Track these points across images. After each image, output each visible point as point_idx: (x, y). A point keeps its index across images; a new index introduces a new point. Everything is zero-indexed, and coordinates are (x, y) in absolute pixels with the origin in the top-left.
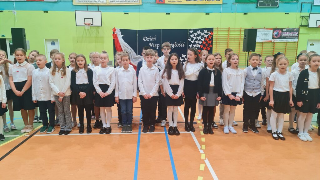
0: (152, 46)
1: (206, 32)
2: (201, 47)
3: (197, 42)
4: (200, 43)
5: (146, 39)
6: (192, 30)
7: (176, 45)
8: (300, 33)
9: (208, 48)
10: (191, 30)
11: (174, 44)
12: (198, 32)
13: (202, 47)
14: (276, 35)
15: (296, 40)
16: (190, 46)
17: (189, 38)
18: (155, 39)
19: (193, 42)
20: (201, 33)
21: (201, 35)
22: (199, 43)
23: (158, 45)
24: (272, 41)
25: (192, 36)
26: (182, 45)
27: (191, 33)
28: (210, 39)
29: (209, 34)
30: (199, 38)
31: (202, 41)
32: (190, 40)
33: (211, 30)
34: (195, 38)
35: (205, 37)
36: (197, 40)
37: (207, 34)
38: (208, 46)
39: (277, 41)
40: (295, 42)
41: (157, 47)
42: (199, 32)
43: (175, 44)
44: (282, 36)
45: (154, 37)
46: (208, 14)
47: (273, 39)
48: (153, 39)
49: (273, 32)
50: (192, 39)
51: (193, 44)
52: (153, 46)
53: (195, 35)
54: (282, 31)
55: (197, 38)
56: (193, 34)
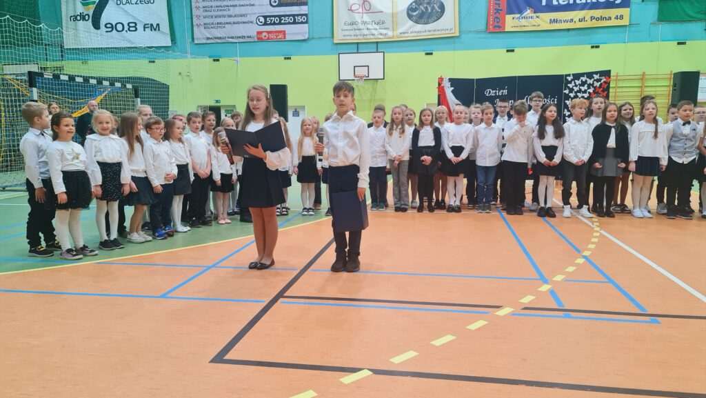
1: (596, 77)
6: (571, 75)
10: (569, 75)
12: (582, 78)
16: (566, 101)
17: (565, 89)
18: (505, 92)
19: (572, 95)
20: (588, 79)
21: (588, 83)
22: (583, 97)
25: (571, 86)
26: (553, 101)
27: (570, 80)
28: (604, 88)
29: (602, 81)
30: (583, 89)
31: (589, 93)
32: (567, 92)
33: (607, 74)
34: (576, 89)
35: (595, 85)
36: (580, 91)
37: (598, 80)
42: (584, 79)
45: (504, 89)
46: (598, 47)
50: (571, 90)
51: (572, 99)
53: (577, 84)
55: (581, 87)
56: (573, 82)
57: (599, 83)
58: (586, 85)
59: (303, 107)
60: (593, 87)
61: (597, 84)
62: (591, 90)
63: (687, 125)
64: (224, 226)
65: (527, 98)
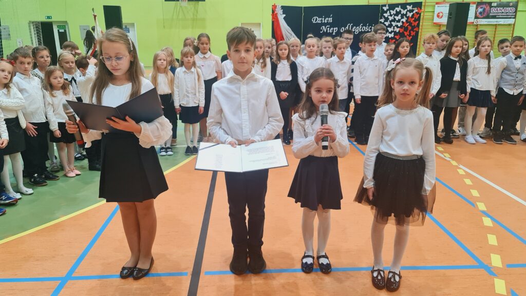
0: (325, 31)
1: (409, 8)
2: (401, 32)
3: (394, 24)
4: (399, 26)
5: (316, 21)
6: (387, 5)
7: (361, 29)
8: (519, 9)
9: (412, 32)
10: (385, 6)
11: (358, 27)
12: (396, 8)
13: (402, 30)
14: (480, 13)
15: (511, 21)
17: (381, 18)
18: (330, 20)
19: (387, 24)
20: (402, 10)
21: (402, 13)
22: (397, 26)
23: (335, 29)
24: (473, 23)
25: (386, 15)
27: (385, 10)
28: (415, 18)
29: (414, 12)
30: (397, 18)
31: (402, 22)
32: (382, 20)
33: (418, 5)
34: (391, 18)
35: (408, 15)
36: (394, 20)
37: (411, 11)
38: (412, 30)
39: (482, 23)
40: (510, 25)
41: (333, 32)
42: (398, 9)
43: (360, 27)
44: (491, 14)
45: (329, 17)
47: (476, 20)
48: (328, 20)
49: (477, 8)
50: (387, 19)
52: (327, 30)
53: (392, 14)
54: (491, 7)
55: (395, 17)
56: (388, 12)
57: (412, 13)
58: (400, 15)
59: (133, 25)
60: (406, 17)
61: (410, 15)
62: (404, 20)
63: (518, 59)
64: (73, 179)
65: (349, 26)
